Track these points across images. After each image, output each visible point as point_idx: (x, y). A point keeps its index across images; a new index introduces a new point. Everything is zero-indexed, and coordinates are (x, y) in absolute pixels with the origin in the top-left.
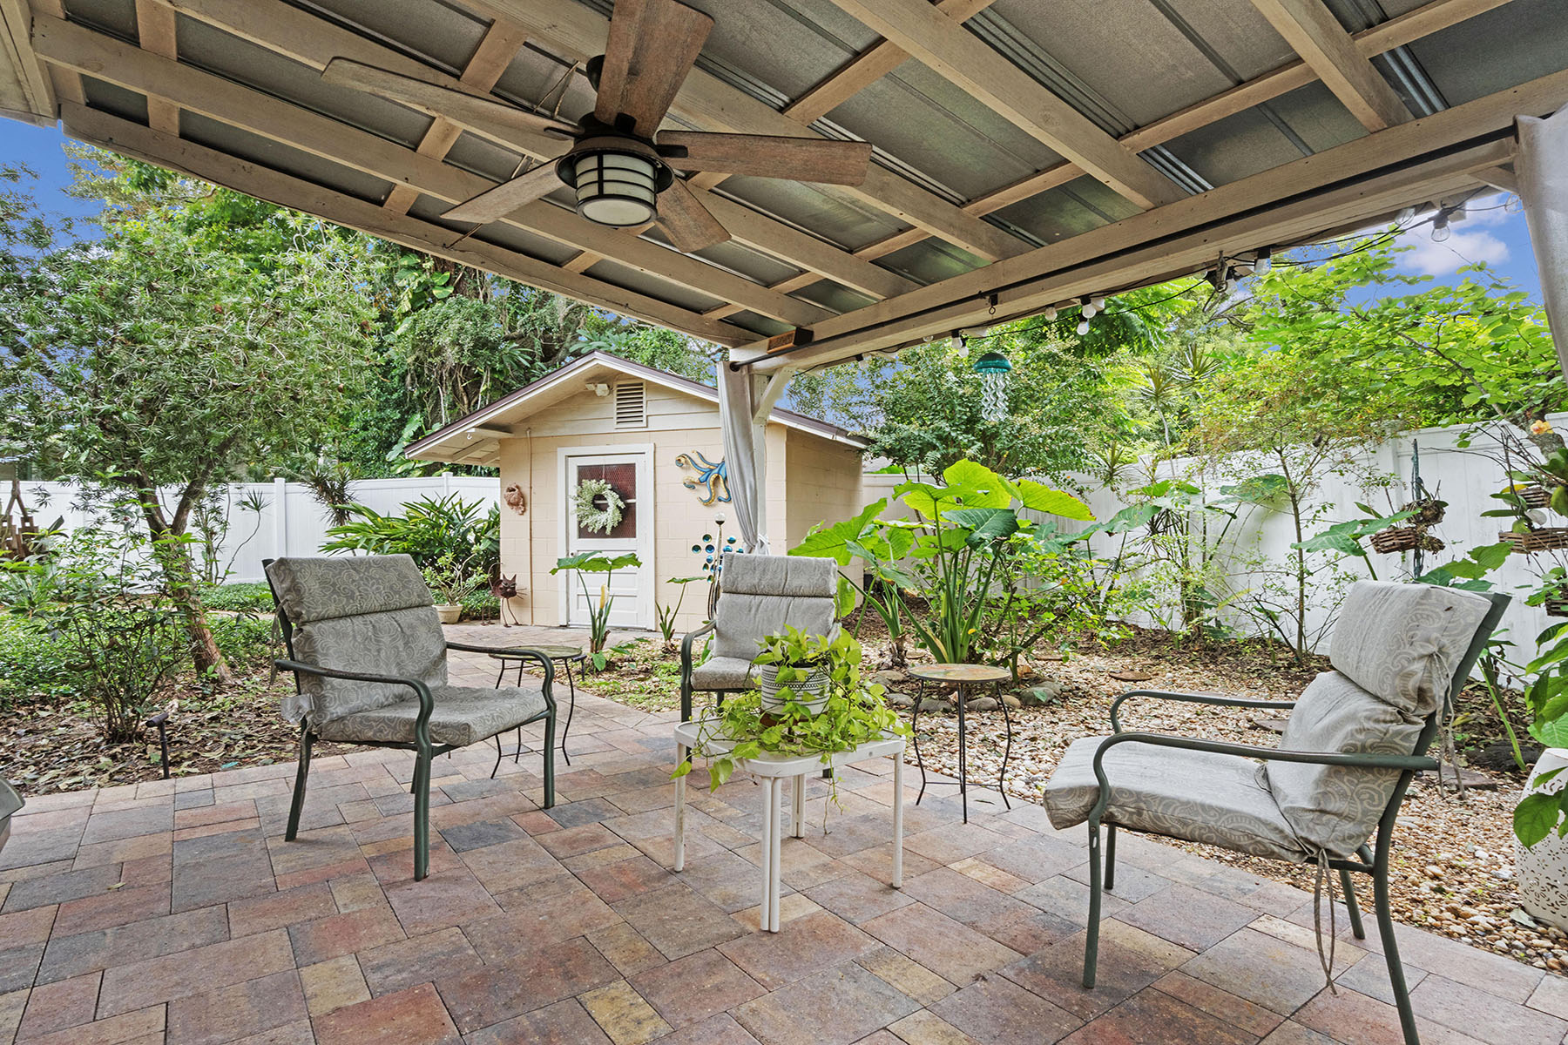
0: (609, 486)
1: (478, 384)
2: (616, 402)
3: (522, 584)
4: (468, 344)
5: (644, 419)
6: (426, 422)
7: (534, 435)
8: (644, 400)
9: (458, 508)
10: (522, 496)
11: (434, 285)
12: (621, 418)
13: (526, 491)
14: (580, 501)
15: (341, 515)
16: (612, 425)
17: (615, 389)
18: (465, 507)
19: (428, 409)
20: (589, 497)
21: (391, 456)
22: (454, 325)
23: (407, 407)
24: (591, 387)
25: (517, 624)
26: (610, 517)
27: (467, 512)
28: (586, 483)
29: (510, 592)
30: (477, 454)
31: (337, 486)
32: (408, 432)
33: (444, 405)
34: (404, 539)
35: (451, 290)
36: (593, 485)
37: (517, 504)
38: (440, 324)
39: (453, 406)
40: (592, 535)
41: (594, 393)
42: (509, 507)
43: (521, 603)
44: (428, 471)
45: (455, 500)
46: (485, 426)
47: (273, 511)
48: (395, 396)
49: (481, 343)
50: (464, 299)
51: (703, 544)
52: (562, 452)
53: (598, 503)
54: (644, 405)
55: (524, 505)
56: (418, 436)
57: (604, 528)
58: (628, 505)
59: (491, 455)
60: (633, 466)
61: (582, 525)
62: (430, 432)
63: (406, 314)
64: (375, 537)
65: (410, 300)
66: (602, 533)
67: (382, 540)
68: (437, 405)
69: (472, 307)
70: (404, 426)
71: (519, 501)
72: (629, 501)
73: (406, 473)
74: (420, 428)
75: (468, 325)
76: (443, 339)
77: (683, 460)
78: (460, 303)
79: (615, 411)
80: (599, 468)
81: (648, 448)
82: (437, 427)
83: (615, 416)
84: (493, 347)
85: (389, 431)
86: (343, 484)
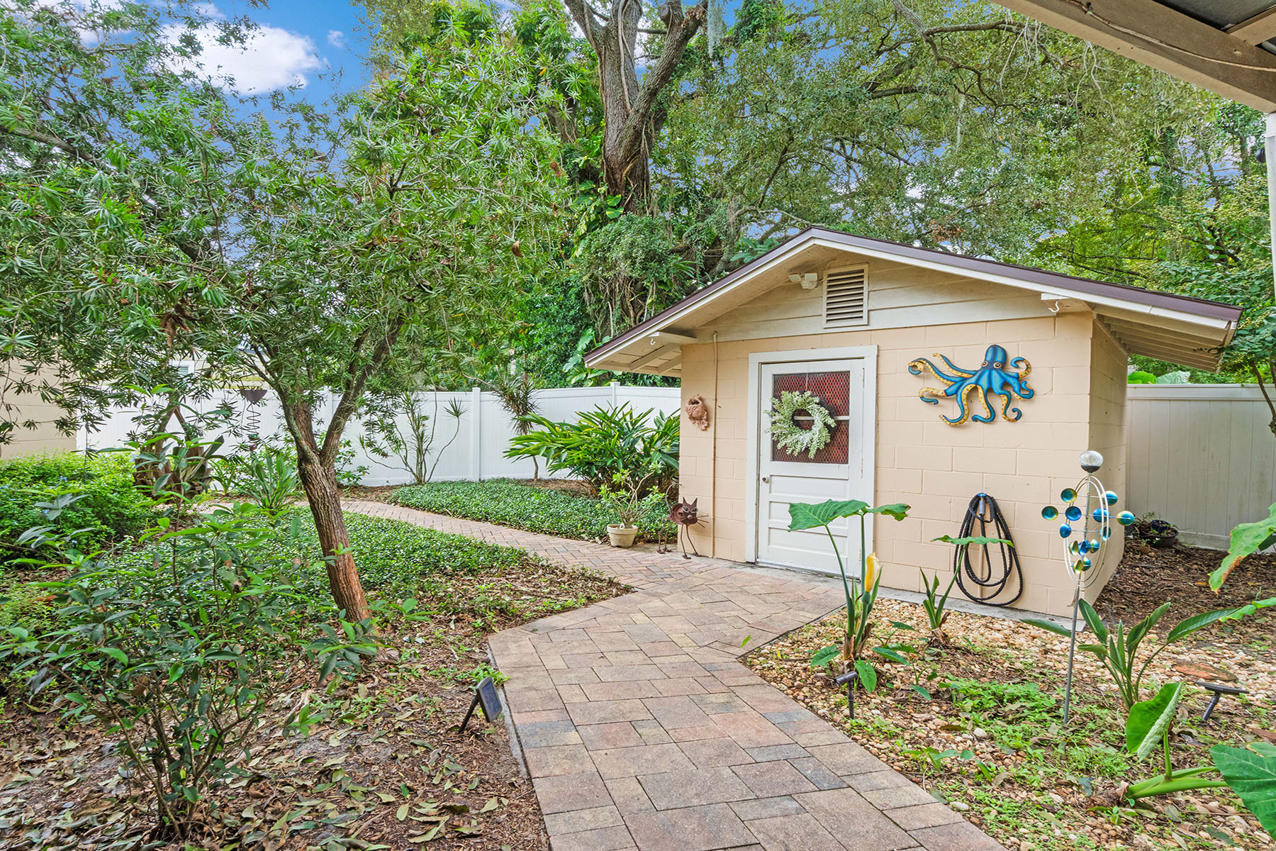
0: (817, 400)
1: (644, 298)
2: (825, 296)
3: (704, 509)
4: (639, 255)
5: (865, 314)
6: (597, 336)
7: (721, 339)
8: (865, 291)
9: (628, 418)
10: (705, 409)
11: (607, 207)
12: (831, 317)
13: (710, 403)
14: (778, 417)
15: (524, 425)
16: (819, 325)
17: (826, 279)
18: (635, 417)
19: (599, 324)
20: (787, 412)
21: (567, 367)
22: (626, 240)
23: (582, 321)
24: (795, 278)
25: (696, 554)
26: (815, 437)
27: (636, 422)
28: (786, 395)
29: (690, 517)
30: (656, 362)
31: (521, 396)
32: (582, 345)
33: (612, 320)
34: (577, 448)
35: (621, 211)
36: (796, 398)
37: (700, 419)
38: (612, 241)
39: (620, 320)
40: (791, 458)
41: (799, 286)
42: (690, 422)
43: (702, 531)
44: (599, 382)
45: (626, 410)
46: (668, 330)
47: (470, 416)
48: (572, 312)
49: (651, 256)
50: (634, 216)
51: (1062, 506)
52: (755, 358)
53: (800, 420)
54: (865, 297)
55: (707, 420)
56: (589, 350)
57: (807, 450)
58: (839, 422)
59: (670, 363)
60: (847, 373)
61: (779, 446)
62: (600, 344)
63: (582, 237)
64: (555, 446)
65: (586, 223)
66: (803, 456)
67: (560, 449)
68: (607, 319)
69: (641, 223)
70: (578, 340)
71: (703, 416)
72: (841, 418)
73: (580, 384)
74: (591, 342)
75: (639, 239)
76: (617, 253)
77: (920, 366)
78: (631, 220)
79: (825, 307)
80: (801, 376)
81: (869, 352)
82: (606, 339)
83: (825, 313)
84: (661, 259)
85: (566, 344)
86: (527, 393)
